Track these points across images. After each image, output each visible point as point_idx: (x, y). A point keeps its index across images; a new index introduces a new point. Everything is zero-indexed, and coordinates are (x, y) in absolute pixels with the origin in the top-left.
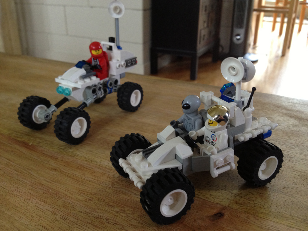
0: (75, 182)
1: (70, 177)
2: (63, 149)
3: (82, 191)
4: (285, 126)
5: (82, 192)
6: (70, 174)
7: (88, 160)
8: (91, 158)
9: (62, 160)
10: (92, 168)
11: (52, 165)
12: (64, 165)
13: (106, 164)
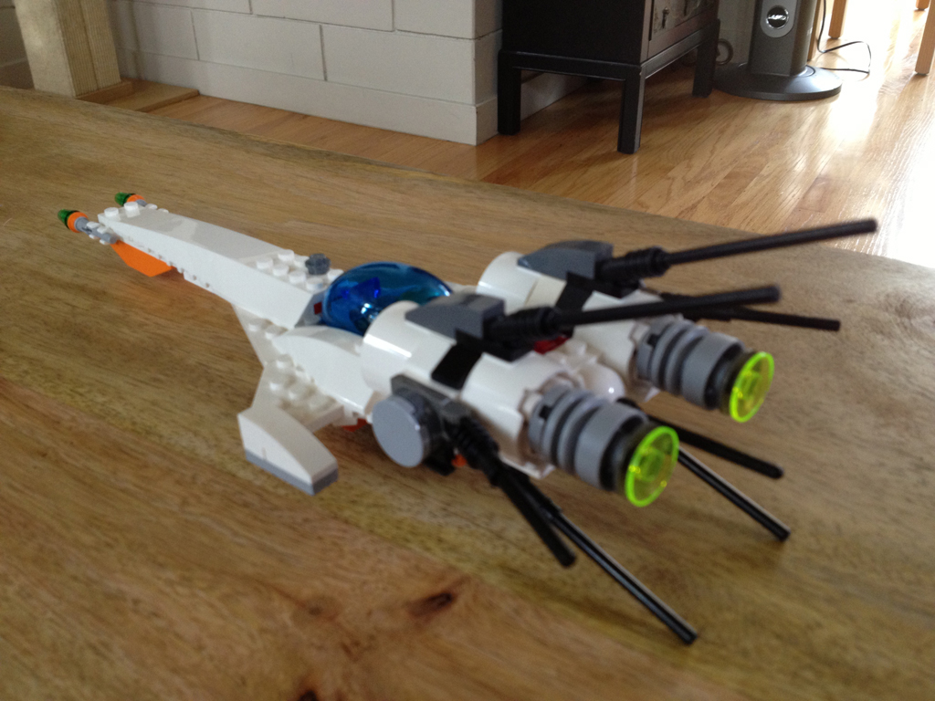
1: (76, 478)
2: (81, 395)
3: (96, 518)
6: (80, 469)
7: (139, 430)
9: (70, 428)
10: (143, 454)
11: (39, 442)
12: (72, 443)
13: (184, 444)
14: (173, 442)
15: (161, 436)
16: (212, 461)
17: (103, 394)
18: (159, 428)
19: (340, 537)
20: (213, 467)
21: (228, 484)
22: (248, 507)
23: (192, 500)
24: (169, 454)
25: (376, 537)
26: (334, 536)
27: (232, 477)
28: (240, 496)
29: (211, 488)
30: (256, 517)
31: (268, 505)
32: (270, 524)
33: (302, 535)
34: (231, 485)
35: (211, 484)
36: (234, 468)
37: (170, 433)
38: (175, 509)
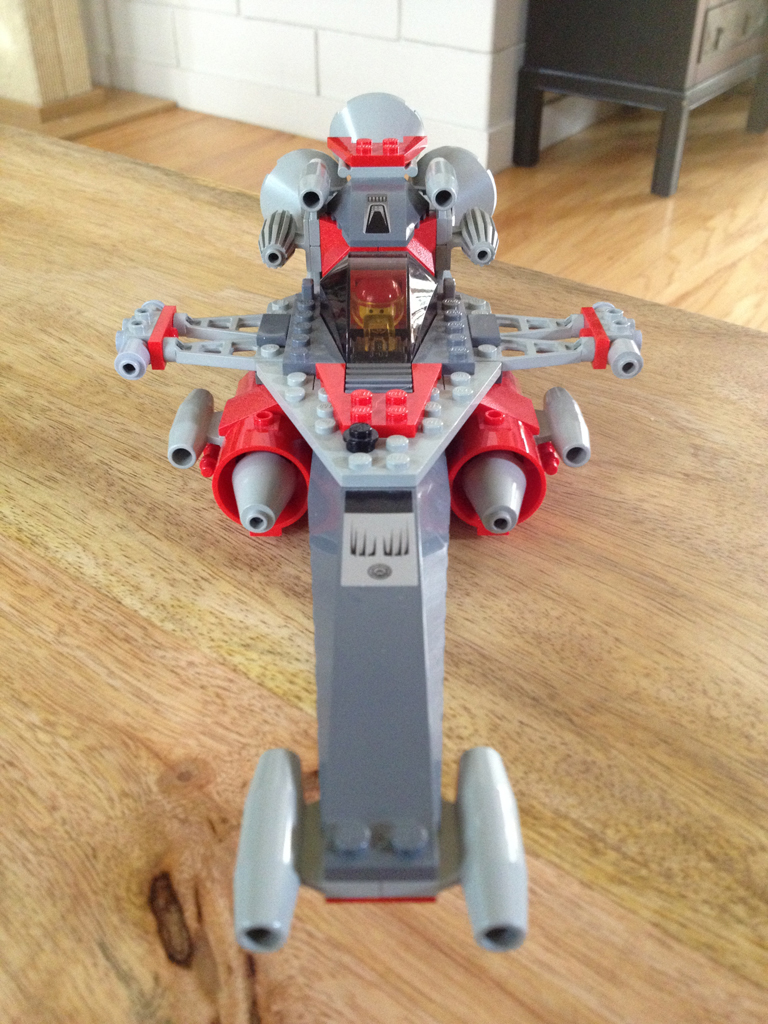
10: (24, 568)
14: (59, 556)
16: (97, 582)
18: (46, 539)
19: (224, 689)
20: (98, 590)
21: (111, 612)
22: (129, 642)
23: (69, 629)
24: (53, 571)
25: (265, 692)
26: (219, 687)
27: (117, 604)
28: (122, 628)
29: (92, 616)
30: (136, 656)
31: (151, 642)
32: (150, 666)
33: (184, 683)
34: (114, 614)
35: (93, 611)
36: (120, 594)
37: (57, 545)
38: (50, 638)
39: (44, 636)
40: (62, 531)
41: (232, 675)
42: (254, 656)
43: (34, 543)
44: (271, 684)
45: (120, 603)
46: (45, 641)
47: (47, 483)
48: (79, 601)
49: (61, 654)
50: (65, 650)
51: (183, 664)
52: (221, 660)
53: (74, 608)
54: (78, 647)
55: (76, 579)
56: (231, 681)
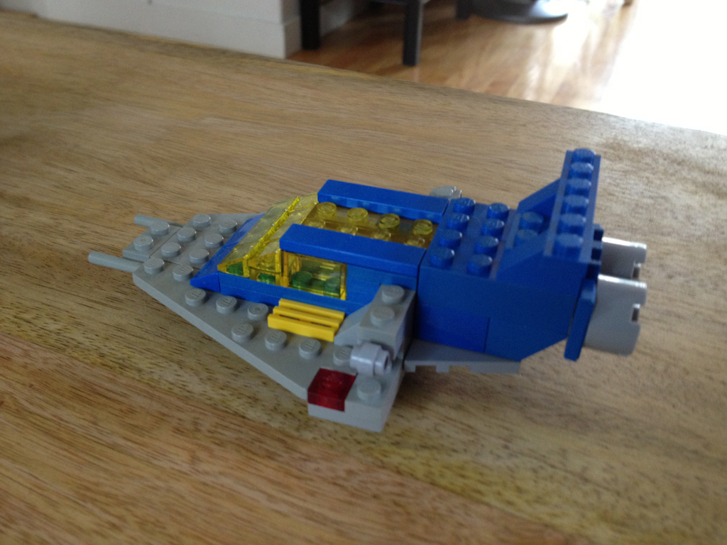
0: (65, 453)
1: (47, 433)
2: (28, 322)
3: (88, 489)
4: (708, 226)
5: (89, 494)
6: (51, 420)
7: (111, 364)
8: (120, 355)
9: (25, 366)
10: (124, 395)
12: (31, 386)
13: (170, 379)
14: (156, 377)
15: (140, 371)
16: (210, 399)
17: (55, 320)
18: (133, 360)
19: (399, 495)
20: (215, 407)
21: (237, 428)
22: (272, 459)
23: (202, 455)
24: (157, 394)
25: (442, 492)
26: (392, 493)
27: (240, 419)
28: (257, 444)
29: (219, 436)
30: (288, 473)
31: (297, 455)
32: (310, 483)
33: (353, 495)
34: (243, 430)
35: (219, 430)
36: (240, 408)
37: (149, 365)
38: (186, 468)
39: (176, 467)
40: (148, 350)
41: (398, 479)
42: (410, 453)
43: (122, 367)
44: (443, 482)
45: (244, 417)
46: (181, 472)
47: (111, 304)
48: (199, 421)
49: (205, 484)
50: (208, 479)
51: (343, 474)
52: (379, 464)
53: (198, 430)
54: (221, 473)
55: (186, 399)
56: (401, 485)
